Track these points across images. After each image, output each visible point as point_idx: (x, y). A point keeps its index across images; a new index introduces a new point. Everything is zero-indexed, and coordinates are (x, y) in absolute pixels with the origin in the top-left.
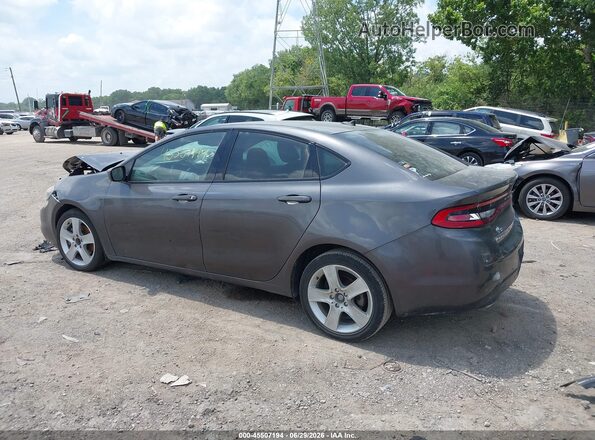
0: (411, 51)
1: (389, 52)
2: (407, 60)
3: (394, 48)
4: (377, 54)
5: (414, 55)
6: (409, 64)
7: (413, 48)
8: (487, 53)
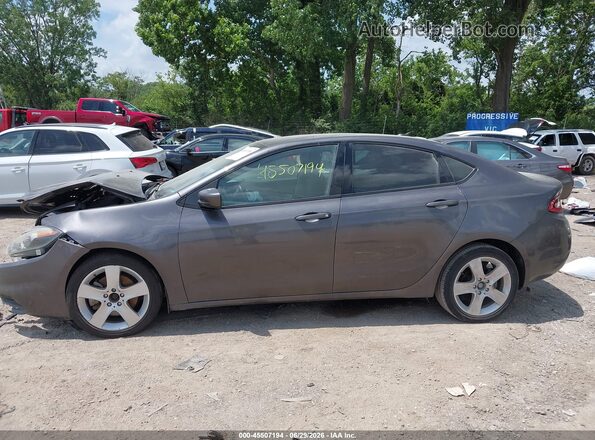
0: (91, 65)
1: (66, 64)
2: (87, 74)
3: (70, 60)
4: (52, 65)
5: (96, 69)
6: (90, 78)
7: (94, 62)
8: (190, 73)
